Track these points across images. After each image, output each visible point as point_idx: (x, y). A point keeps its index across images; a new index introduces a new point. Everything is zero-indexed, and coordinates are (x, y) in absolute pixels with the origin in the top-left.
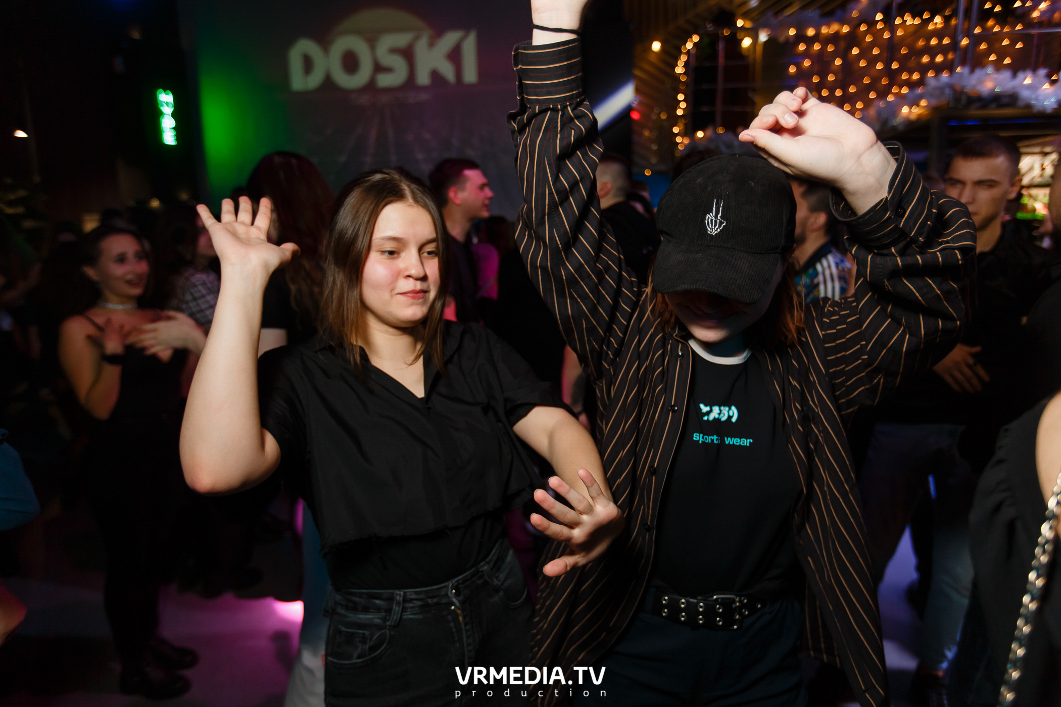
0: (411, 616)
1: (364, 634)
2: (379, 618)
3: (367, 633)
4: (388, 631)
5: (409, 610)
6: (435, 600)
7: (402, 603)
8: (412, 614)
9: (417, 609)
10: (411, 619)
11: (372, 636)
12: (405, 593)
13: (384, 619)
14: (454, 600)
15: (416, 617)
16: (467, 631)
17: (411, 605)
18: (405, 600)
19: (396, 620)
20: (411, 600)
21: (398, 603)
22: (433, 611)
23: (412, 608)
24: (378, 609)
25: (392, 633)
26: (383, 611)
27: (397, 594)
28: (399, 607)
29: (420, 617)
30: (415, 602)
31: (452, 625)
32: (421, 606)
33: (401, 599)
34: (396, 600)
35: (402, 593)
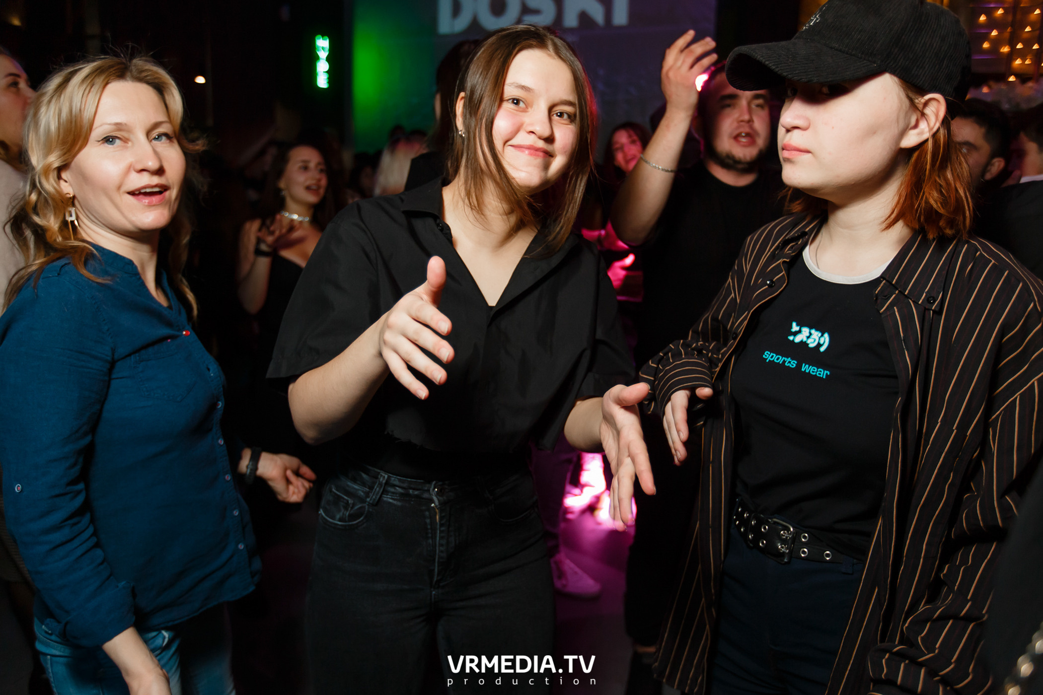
0: (391, 501)
1: (348, 501)
2: (363, 492)
3: (351, 501)
4: (367, 507)
5: (390, 494)
6: (416, 493)
7: (383, 485)
8: (392, 499)
9: (398, 495)
10: (390, 503)
11: (354, 505)
12: (389, 477)
13: (367, 494)
14: (435, 498)
15: (395, 502)
16: (441, 532)
17: (392, 490)
18: (388, 483)
19: (374, 499)
20: (394, 486)
21: (380, 484)
22: (412, 503)
23: (393, 493)
24: (364, 484)
25: (371, 510)
26: (367, 487)
27: (381, 475)
28: (380, 489)
29: (399, 504)
30: (397, 488)
31: (428, 521)
32: (401, 494)
33: (384, 482)
34: (379, 481)
35: (386, 476)
